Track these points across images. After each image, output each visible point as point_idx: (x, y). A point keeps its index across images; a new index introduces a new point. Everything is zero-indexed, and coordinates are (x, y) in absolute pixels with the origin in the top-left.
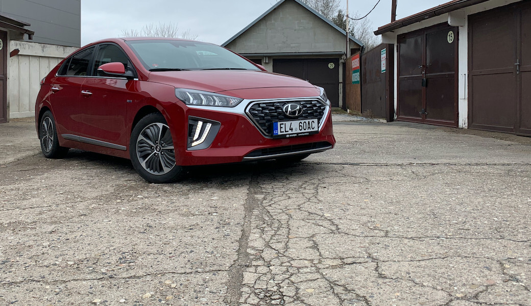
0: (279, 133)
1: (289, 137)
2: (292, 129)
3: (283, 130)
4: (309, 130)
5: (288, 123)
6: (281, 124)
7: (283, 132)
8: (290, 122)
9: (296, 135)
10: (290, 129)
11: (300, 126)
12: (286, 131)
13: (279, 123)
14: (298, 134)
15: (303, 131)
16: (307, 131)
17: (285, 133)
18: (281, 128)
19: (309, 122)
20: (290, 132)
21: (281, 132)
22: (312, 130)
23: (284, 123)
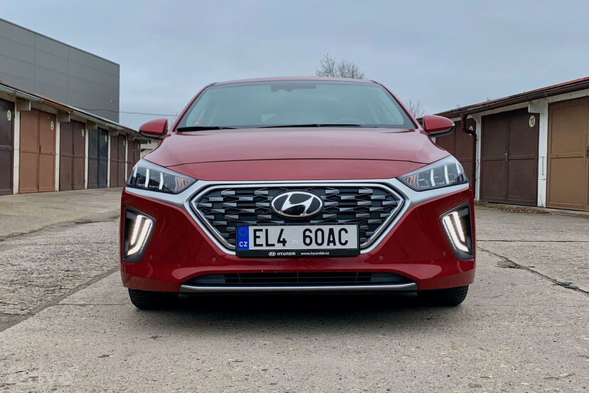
0: (252, 247)
1: (276, 257)
2: (284, 242)
3: (261, 241)
4: (332, 246)
5: (274, 231)
6: (255, 231)
7: (262, 245)
8: (278, 228)
9: (294, 254)
10: (279, 241)
11: (305, 237)
12: (267, 245)
13: (251, 229)
14: (298, 252)
15: (314, 246)
16: (325, 246)
17: (264, 248)
18: (256, 237)
19: (331, 231)
20: (279, 246)
21: (255, 245)
22: (338, 246)
23: (264, 228)
